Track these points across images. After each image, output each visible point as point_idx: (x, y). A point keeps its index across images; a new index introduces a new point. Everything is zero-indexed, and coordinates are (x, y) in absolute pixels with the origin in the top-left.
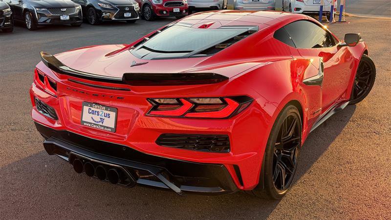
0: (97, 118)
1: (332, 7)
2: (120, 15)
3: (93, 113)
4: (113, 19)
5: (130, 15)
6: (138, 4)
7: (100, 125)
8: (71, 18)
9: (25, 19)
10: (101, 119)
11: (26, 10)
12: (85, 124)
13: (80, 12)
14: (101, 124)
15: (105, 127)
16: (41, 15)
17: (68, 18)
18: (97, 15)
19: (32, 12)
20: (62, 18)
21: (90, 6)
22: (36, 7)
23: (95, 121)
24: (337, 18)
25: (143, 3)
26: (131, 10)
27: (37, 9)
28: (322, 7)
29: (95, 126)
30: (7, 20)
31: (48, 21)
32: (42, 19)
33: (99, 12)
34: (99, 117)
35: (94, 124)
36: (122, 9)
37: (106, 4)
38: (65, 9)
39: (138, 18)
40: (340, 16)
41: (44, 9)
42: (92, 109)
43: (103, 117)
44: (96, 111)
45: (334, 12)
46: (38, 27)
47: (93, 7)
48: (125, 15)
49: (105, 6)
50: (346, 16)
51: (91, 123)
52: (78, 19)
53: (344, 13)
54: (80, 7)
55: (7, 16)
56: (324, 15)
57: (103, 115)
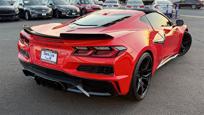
0: (48, 57)
1: (172, 11)
2: (70, 14)
3: (46, 54)
4: (67, 15)
5: (75, 14)
6: (79, 9)
7: (49, 61)
8: (47, 14)
9: (25, 14)
10: (50, 57)
11: (26, 10)
12: (42, 60)
13: (51, 12)
14: (50, 60)
15: (51, 61)
16: (33, 13)
17: (45, 15)
18: (59, 13)
19: (29, 11)
20: (43, 15)
21: (56, 9)
23: (47, 59)
24: (175, 17)
25: (81, 8)
26: (76, 11)
27: (31, 10)
28: (167, 11)
29: (47, 61)
30: (16, 15)
31: (36, 16)
32: (33, 15)
33: (60, 12)
34: (49, 56)
35: (47, 60)
36: (71, 11)
37: (64, 8)
39: (79, 15)
40: (176, 15)
41: (34, 10)
43: (51, 57)
45: (173, 14)
46: (31, 18)
47: (58, 10)
48: (73, 14)
49: (63, 9)
50: (179, 16)
51: (45, 60)
52: (50, 15)
53: (178, 14)
54: (52, 9)
55: (17, 13)
56: (168, 15)
57: (51, 55)
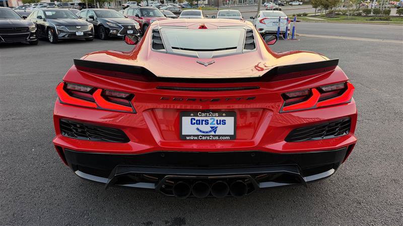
0: (206, 128)
1: (287, 27)
2: (125, 32)
3: (198, 122)
4: (119, 35)
5: (132, 32)
6: (138, 24)
7: (212, 135)
8: (85, 34)
9: (48, 34)
10: (212, 128)
11: (48, 27)
12: (188, 138)
13: (92, 29)
14: (213, 133)
15: (219, 136)
16: (61, 31)
17: (82, 34)
18: (106, 32)
19: (54, 28)
20: (77, 34)
21: (100, 25)
22: (56, 25)
23: (204, 132)
24: (291, 36)
25: (142, 24)
26: (133, 28)
27: (58, 27)
28: (279, 28)
29: (204, 138)
30: (32, 34)
31: (66, 36)
32: (61, 35)
33: (107, 30)
34: (209, 125)
35: (203, 136)
36: (126, 28)
37: (113, 23)
38: (79, 27)
39: (139, 34)
40: (293, 35)
41: (62, 27)
42: (197, 118)
43: (216, 125)
44: (202, 121)
45: (288, 32)
46: (59, 40)
47: (103, 26)
48: (128, 32)
49: (112, 25)
50: (297, 35)
51: (198, 136)
52: (90, 35)
53: (295, 33)
54: (92, 25)
55: (33, 32)
56: (280, 34)
57: (215, 122)
